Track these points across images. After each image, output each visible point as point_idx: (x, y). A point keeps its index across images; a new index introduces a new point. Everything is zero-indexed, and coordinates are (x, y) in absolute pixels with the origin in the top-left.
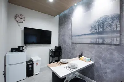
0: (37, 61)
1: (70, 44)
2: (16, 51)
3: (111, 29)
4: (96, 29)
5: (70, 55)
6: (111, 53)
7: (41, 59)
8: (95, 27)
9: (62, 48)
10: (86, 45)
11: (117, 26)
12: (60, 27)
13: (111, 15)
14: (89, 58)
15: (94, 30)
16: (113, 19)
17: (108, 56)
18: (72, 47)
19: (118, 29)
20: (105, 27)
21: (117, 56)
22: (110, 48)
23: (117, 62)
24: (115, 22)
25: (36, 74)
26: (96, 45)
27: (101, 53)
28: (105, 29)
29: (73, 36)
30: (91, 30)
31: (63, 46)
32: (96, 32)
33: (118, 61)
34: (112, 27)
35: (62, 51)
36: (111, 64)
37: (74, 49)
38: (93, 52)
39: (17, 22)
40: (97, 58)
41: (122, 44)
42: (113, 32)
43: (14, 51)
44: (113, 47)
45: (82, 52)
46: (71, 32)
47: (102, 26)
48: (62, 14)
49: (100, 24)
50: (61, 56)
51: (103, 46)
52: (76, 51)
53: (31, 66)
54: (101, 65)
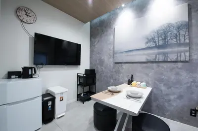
0: (61, 93)
1: (112, 65)
2: (19, 77)
3: (177, 41)
4: (155, 42)
5: (112, 81)
6: (177, 74)
7: (67, 90)
8: (153, 39)
9: (96, 72)
10: (139, 64)
11: (185, 36)
12: (93, 39)
13: (177, 23)
14: (144, 83)
15: (151, 43)
16: (179, 27)
17: (173, 77)
18: (114, 70)
19: (187, 41)
20: (169, 38)
21: (185, 76)
22: (175, 66)
23: (185, 84)
24: (182, 32)
25: (59, 116)
26: (155, 64)
27: (162, 74)
28: (168, 42)
29: (116, 53)
30: (147, 43)
31: (99, 69)
32: (154, 45)
33: (188, 83)
34: (178, 38)
35: (97, 77)
36: (177, 88)
37: (118, 72)
38: (150, 74)
39: (21, 21)
40: (156, 82)
41: (192, 60)
42: (180, 45)
43: (13, 77)
44: (180, 65)
45: (132, 75)
46: (112, 47)
47: (163, 38)
48: (96, 20)
49: (161, 35)
50: (95, 84)
51: (165, 65)
52: (121, 75)
53: (50, 103)
54: (161, 91)
